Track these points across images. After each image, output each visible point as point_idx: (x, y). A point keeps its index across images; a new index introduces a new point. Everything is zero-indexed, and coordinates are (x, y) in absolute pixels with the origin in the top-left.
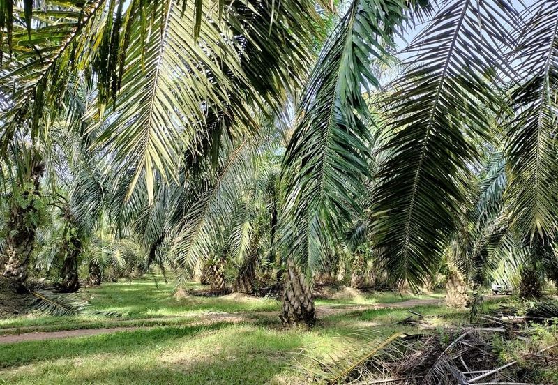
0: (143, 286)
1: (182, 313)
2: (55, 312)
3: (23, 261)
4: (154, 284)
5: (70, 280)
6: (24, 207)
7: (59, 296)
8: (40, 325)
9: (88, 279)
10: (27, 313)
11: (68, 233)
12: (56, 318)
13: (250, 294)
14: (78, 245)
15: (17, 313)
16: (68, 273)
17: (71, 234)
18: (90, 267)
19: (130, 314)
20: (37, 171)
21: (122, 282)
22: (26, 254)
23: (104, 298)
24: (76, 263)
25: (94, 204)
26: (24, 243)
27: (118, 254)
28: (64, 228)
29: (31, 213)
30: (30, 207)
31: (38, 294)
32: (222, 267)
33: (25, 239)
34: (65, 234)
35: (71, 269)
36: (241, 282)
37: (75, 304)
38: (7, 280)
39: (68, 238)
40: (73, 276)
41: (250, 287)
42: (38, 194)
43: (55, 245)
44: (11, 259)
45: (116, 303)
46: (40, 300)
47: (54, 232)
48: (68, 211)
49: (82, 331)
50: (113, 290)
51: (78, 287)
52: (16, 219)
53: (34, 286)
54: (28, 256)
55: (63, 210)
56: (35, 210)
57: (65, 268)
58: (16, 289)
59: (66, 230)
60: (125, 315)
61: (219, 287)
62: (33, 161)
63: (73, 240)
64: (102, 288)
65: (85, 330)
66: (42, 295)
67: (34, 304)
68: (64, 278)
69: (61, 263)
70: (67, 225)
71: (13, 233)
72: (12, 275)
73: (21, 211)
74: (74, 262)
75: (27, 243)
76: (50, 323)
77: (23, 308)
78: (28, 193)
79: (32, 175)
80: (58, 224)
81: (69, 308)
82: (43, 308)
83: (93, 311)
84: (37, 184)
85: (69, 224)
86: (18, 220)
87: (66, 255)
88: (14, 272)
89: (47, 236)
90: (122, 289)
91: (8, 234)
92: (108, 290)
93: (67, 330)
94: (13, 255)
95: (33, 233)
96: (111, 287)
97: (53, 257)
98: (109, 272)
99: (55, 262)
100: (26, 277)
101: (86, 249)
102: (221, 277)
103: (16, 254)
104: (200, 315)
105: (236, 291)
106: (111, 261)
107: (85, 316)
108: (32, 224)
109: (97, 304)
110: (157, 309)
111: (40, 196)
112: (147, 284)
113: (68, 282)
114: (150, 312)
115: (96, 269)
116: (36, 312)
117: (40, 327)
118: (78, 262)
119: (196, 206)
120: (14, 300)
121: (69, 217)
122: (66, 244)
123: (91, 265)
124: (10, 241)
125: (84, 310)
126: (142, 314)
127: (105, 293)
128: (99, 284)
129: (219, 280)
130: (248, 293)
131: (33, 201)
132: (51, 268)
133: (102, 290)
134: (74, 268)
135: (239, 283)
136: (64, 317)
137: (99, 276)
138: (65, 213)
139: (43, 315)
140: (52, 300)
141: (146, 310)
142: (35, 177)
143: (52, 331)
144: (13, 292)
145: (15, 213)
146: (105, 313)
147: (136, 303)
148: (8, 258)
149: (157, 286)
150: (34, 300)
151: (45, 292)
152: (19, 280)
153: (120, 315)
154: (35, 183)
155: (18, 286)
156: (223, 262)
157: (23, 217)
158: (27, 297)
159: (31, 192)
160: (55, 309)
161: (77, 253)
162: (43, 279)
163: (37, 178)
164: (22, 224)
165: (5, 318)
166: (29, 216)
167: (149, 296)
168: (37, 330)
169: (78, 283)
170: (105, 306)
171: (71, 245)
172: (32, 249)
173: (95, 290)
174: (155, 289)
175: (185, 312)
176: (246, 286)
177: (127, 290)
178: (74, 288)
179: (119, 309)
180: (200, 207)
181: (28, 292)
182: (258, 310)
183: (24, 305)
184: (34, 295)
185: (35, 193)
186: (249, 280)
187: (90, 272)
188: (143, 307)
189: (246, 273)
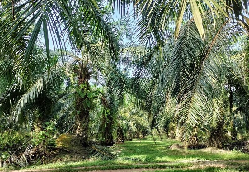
0: (146, 143)
1: (179, 159)
2: (104, 158)
3: (85, 128)
4: (153, 142)
5: (109, 139)
6: (83, 97)
7: (105, 148)
8: (97, 165)
9: (117, 139)
10: (89, 158)
11: (105, 113)
12: (105, 162)
13: (221, 148)
14: (111, 119)
15: (84, 158)
16: (107, 135)
17: (107, 113)
18: (118, 132)
19: (146, 160)
20: (87, 77)
21: (135, 140)
22: (86, 124)
23: (128, 149)
24: (111, 129)
25: (119, 92)
26: (84, 118)
27: (132, 124)
28: (103, 110)
29: (86, 100)
30: (86, 97)
31: (94, 147)
32: (195, 131)
33: (84, 115)
34: (103, 114)
35: (108, 133)
36: (213, 140)
37: (114, 153)
38: (78, 139)
39: (106, 115)
40: (110, 137)
41: (220, 143)
42: (89, 89)
43: (99, 120)
44: (79, 127)
45: (135, 153)
46: (95, 150)
47: (98, 113)
48: (104, 100)
49: (121, 170)
50: (131, 145)
51: (113, 143)
52: (79, 105)
53: (91, 143)
54: (87, 125)
55: (101, 100)
56: (88, 99)
57: (106, 133)
58: (82, 144)
59: (104, 111)
60: (143, 160)
61: (195, 143)
62: (85, 71)
63: (108, 116)
64: (125, 144)
65: (123, 170)
66: (96, 147)
67: (92, 153)
68: (105, 138)
69: (103, 130)
70: (104, 108)
71: (78, 112)
72: (80, 136)
73: (81, 100)
74: (110, 129)
75: (86, 118)
76: (102, 165)
77: (87, 155)
78: (84, 89)
79: (85, 79)
80: (100, 109)
81: (111, 155)
82: (97, 155)
83: (124, 157)
84: (88, 84)
85: (105, 107)
86: (80, 105)
87: (105, 125)
88: (81, 135)
89: (95, 116)
90: (136, 145)
91: (76, 113)
92: (128, 145)
93: (113, 169)
94: (80, 125)
95: (88, 112)
96: (130, 143)
97: (99, 127)
98: (127, 135)
99: (100, 129)
100: (87, 137)
101: (115, 121)
102: (195, 137)
103: (81, 124)
104: (191, 162)
105: (210, 146)
106: (128, 128)
107: (120, 160)
108: (88, 106)
109: (126, 153)
110: (161, 157)
111: (90, 91)
112: (149, 142)
113: (108, 141)
114: (158, 159)
115: (121, 133)
116: (94, 158)
117: (97, 167)
118: (112, 129)
119: (188, 82)
120: (82, 151)
121: (105, 103)
122: (105, 119)
123: (118, 131)
124: (77, 117)
125: (119, 157)
126: (154, 160)
127: (128, 147)
128: (123, 141)
129: (194, 139)
130: (219, 147)
131: (87, 93)
132: (98, 133)
133: (125, 145)
134: (110, 132)
135: (212, 141)
136: (109, 161)
137: (123, 138)
138: (103, 102)
139: (98, 159)
140: (102, 150)
141: (155, 157)
142: (86, 80)
143: (104, 170)
144: (81, 146)
145: (79, 101)
146: (132, 159)
147: (147, 153)
148: (77, 126)
149: (155, 143)
150: (92, 151)
151: (97, 145)
152: (84, 139)
153: (140, 160)
154: (87, 84)
155: (83, 142)
156: (196, 127)
157: (82, 103)
158: (88, 149)
159: (85, 89)
160: (103, 156)
161: (111, 123)
162: (95, 139)
163: (88, 81)
164: (82, 107)
165: (78, 161)
166: (85, 102)
167: (153, 149)
168: (96, 169)
169: (113, 141)
170: (130, 155)
171: (108, 119)
172: (89, 121)
173: (121, 145)
174: (154, 145)
175: (181, 159)
176: (217, 143)
177: (138, 145)
178: (111, 144)
179: (139, 156)
180: (191, 83)
181: (88, 146)
182: (232, 159)
183: (87, 154)
184: (92, 148)
185: (87, 89)
186: (219, 139)
187: (118, 134)
188: (152, 155)
189: (216, 134)
